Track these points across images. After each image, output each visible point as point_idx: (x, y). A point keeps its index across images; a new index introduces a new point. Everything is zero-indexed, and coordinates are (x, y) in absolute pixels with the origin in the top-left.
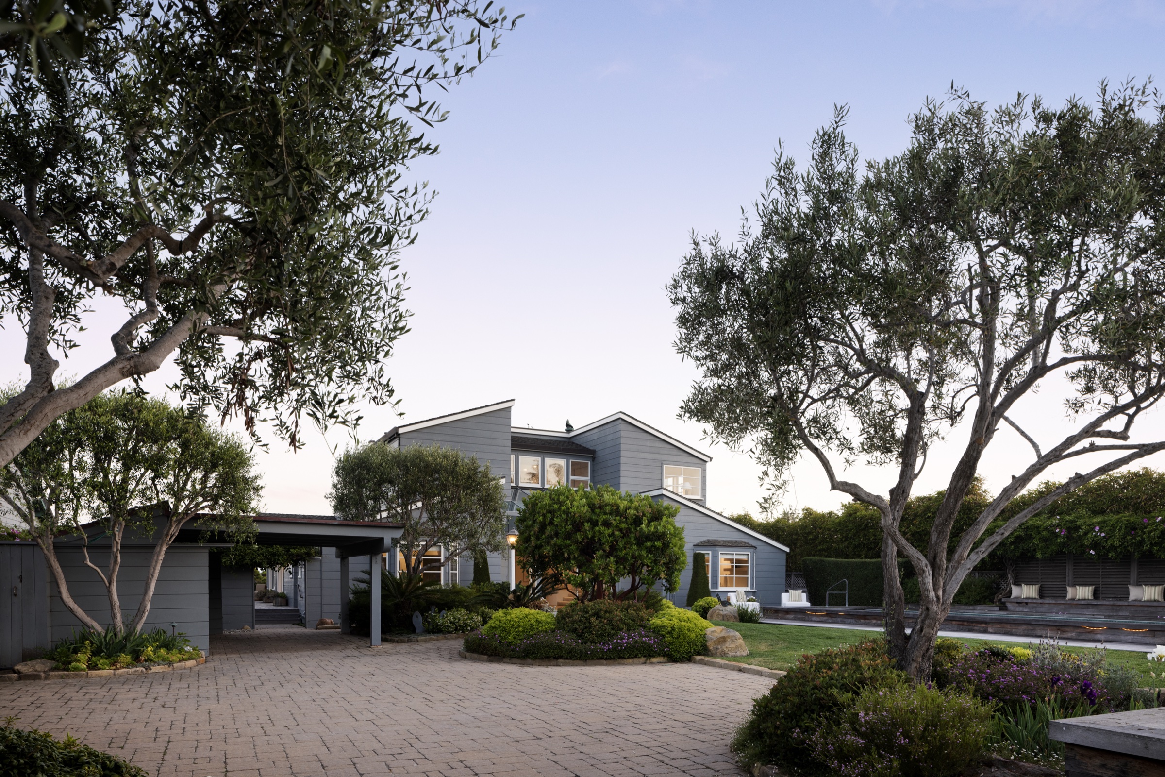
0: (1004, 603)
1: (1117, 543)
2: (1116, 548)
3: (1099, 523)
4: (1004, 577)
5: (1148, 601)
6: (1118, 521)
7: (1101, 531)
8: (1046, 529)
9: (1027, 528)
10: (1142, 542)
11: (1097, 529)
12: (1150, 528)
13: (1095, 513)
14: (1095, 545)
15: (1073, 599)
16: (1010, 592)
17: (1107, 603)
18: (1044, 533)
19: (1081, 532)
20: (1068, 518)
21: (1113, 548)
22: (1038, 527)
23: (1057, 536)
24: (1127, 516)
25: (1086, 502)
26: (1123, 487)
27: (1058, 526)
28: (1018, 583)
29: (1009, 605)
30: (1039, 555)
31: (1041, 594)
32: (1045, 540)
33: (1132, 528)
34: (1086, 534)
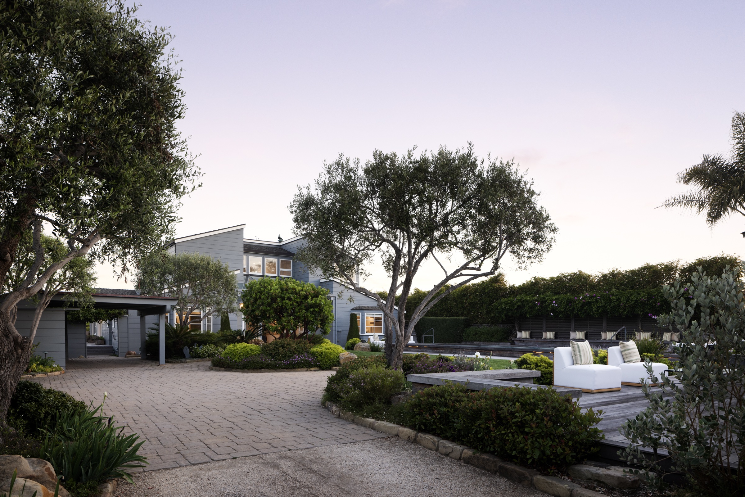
0: (513, 341)
1: (563, 310)
2: (562, 312)
3: (555, 299)
4: (514, 327)
5: (578, 339)
6: (564, 298)
7: (556, 303)
8: (531, 302)
9: (523, 301)
10: (574, 309)
11: (554, 302)
12: (578, 302)
13: (555, 294)
14: (553, 311)
16: (517, 335)
17: (560, 340)
18: (531, 304)
19: (547, 304)
20: (542, 296)
21: (561, 312)
22: (528, 301)
23: (536, 305)
24: (569, 296)
25: (552, 288)
27: (537, 300)
28: (520, 330)
29: (516, 342)
30: (528, 316)
31: (531, 336)
32: (531, 308)
33: (569, 302)
34: (549, 305)
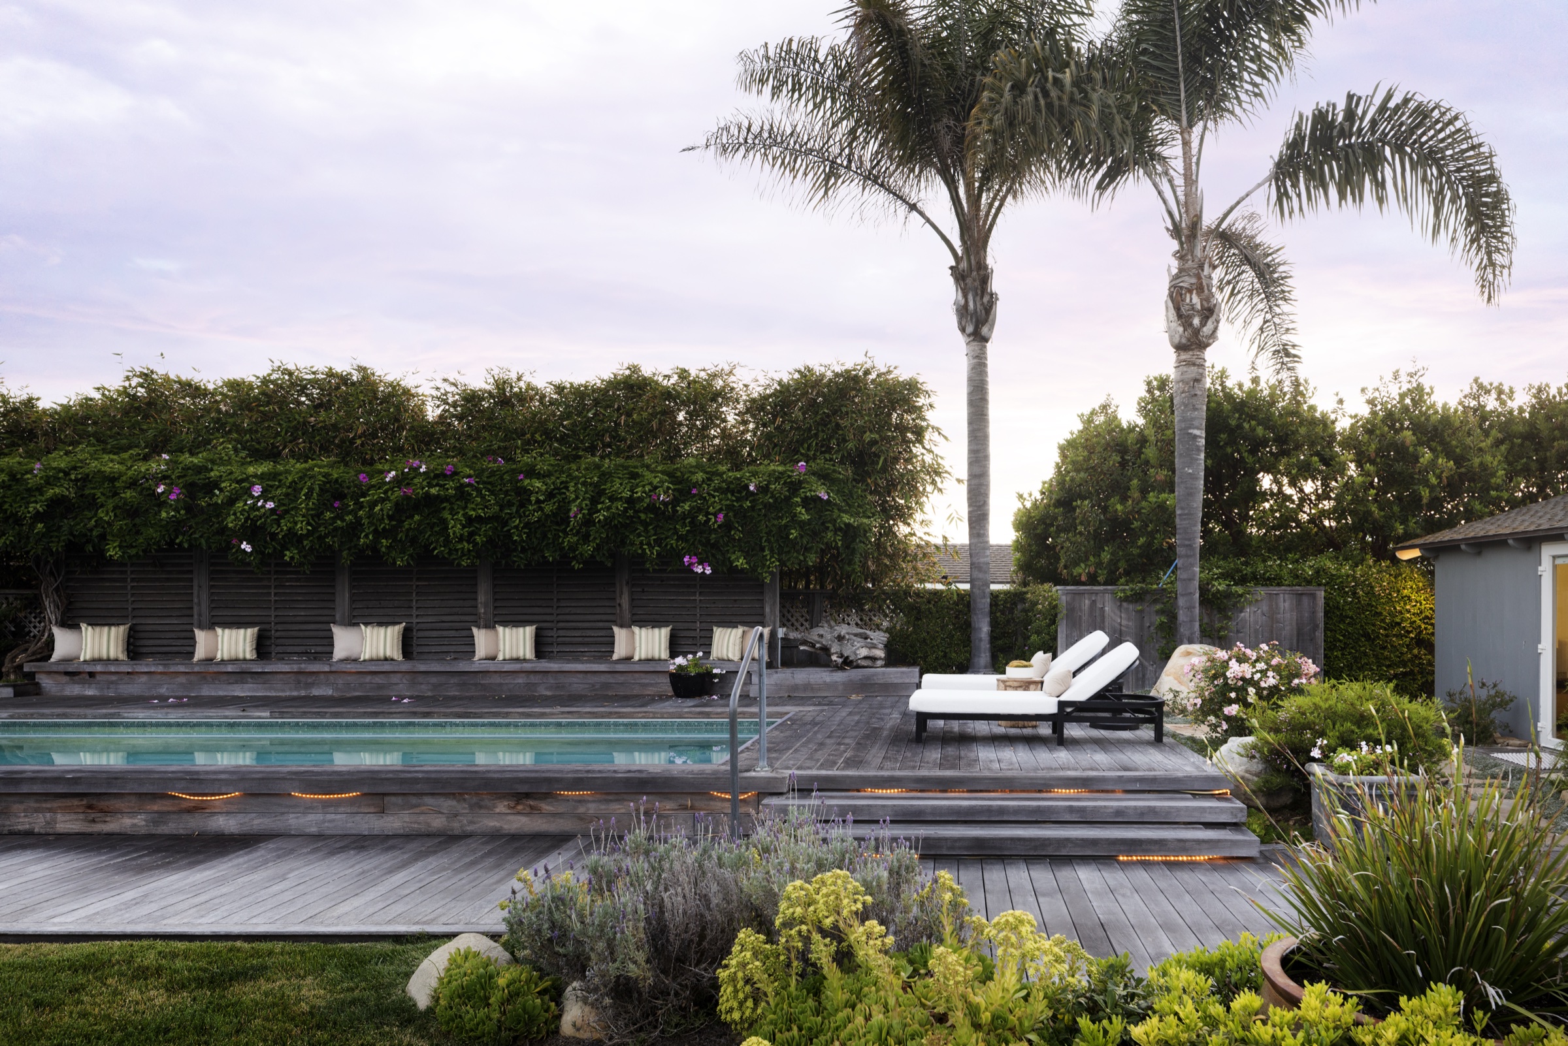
0: (31, 676)
1: (302, 527)
2: (300, 539)
3: (262, 477)
4: (34, 605)
5: (371, 660)
6: (304, 476)
7: (265, 496)
8: (133, 484)
9: (86, 479)
10: (357, 526)
11: (257, 490)
12: (373, 495)
13: (257, 455)
14: (252, 531)
15: (209, 660)
16: (50, 644)
17: (285, 668)
18: (128, 494)
19: (219, 497)
20: (187, 459)
21: (293, 538)
22: (112, 479)
23: (159, 502)
24: (323, 466)
25: (238, 428)
26: (318, 406)
27: (164, 478)
28: (70, 623)
29: (46, 682)
30: (113, 551)
31: (134, 649)
32: (131, 512)
33: (334, 492)
34: (231, 501)
